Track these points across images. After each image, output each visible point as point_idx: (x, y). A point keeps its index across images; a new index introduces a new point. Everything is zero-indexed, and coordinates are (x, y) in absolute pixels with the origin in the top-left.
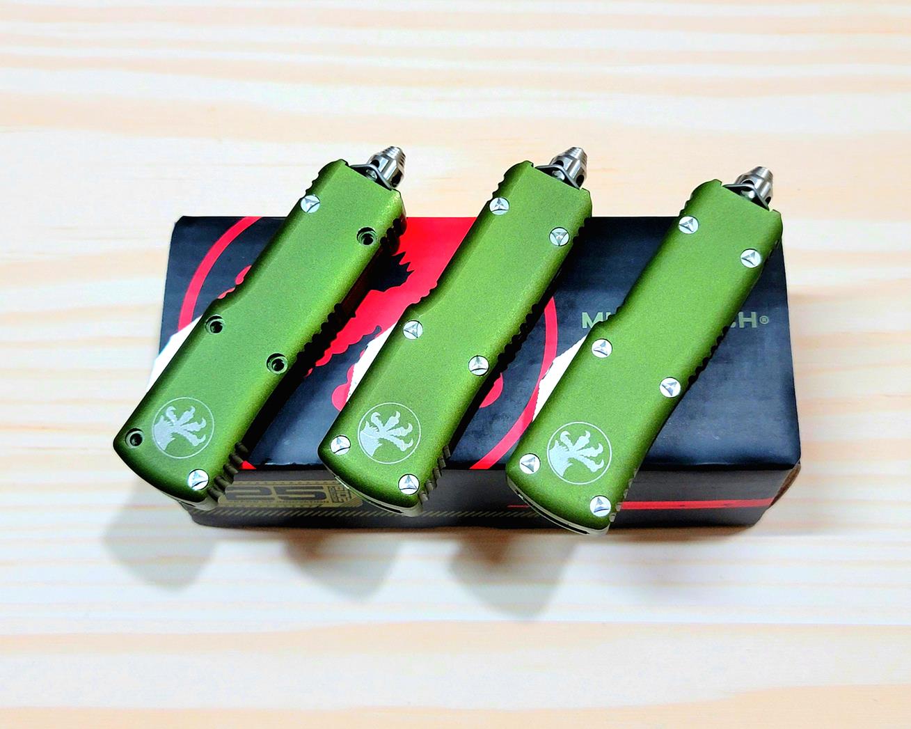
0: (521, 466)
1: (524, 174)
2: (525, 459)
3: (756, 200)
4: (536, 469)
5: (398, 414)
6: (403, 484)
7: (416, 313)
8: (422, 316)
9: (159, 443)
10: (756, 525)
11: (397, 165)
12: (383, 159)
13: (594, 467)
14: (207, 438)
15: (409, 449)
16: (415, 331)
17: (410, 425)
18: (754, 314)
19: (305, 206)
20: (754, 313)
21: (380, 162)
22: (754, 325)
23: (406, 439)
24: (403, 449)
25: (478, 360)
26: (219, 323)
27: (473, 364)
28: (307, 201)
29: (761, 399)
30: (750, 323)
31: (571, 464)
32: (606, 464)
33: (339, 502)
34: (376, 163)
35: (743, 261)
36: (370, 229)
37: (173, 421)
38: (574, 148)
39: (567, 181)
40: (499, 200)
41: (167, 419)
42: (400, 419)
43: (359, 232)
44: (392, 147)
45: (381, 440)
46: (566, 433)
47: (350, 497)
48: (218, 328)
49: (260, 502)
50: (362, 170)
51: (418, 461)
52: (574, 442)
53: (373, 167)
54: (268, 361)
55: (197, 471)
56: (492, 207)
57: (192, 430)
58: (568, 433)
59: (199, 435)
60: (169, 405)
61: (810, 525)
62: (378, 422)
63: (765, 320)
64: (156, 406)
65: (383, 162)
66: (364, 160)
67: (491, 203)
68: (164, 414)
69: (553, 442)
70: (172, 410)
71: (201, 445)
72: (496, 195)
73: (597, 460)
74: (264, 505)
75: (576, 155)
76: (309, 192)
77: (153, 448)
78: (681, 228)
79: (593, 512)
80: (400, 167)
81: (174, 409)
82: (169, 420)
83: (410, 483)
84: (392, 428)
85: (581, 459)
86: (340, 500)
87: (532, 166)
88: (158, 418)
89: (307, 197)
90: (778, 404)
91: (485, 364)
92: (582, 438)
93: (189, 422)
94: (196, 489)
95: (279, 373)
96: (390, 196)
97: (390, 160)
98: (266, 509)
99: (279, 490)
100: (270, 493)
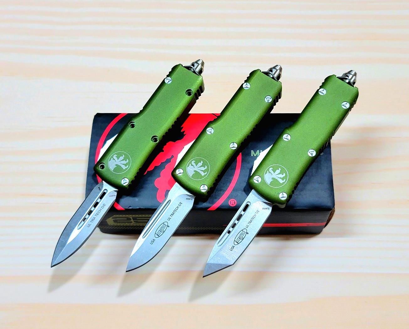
0: (254, 180)
1: (257, 74)
2: (256, 177)
3: (349, 83)
4: (260, 181)
5: (202, 162)
6: (202, 188)
7: (212, 125)
8: (214, 126)
9: (111, 168)
11: (201, 66)
12: (196, 64)
13: (281, 181)
14: (129, 166)
15: (205, 175)
16: (211, 131)
17: (206, 166)
19: (166, 81)
21: (195, 65)
23: (204, 171)
24: (203, 175)
25: (233, 144)
26: (133, 124)
27: (231, 145)
28: (167, 79)
31: (273, 180)
32: (286, 181)
34: (193, 65)
35: (343, 106)
36: (190, 90)
37: (116, 160)
38: (277, 65)
39: (273, 78)
40: (247, 84)
41: (114, 159)
42: (202, 164)
43: (187, 91)
44: (199, 60)
45: (195, 171)
46: (272, 168)
48: (133, 126)
50: (188, 68)
51: (208, 180)
52: (274, 172)
53: (192, 67)
54: (152, 139)
55: (125, 178)
56: (244, 86)
57: (123, 163)
58: (272, 169)
59: (126, 165)
60: (115, 154)
62: (194, 164)
64: (110, 154)
65: (196, 65)
66: (189, 64)
67: (244, 84)
68: (113, 158)
69: (266, 171)
70: (116, 156)
71: (126, 169)
72: (246, 81)
73: (283, 179)
74: (128, 224)
75: (278, 68)
76: (168, 76)
77: (109, 170)
78: (319, 93)
79: (280, 198)
80: (202, 67)
81: (117, 156)
82: (115, 160)
83: (204, 188)
84: (199, 167)
85: (277, 178)
87: (260, 71)
88: (111, 159)
89: (167, 78)
91: (236, 145)
92: (277, 170)
93: (122, 161)
94: (124, 185)
95: (156, 143)
96: (198, 77)
97: (199, 64)
99: (134, 219)
100: (131, 220)
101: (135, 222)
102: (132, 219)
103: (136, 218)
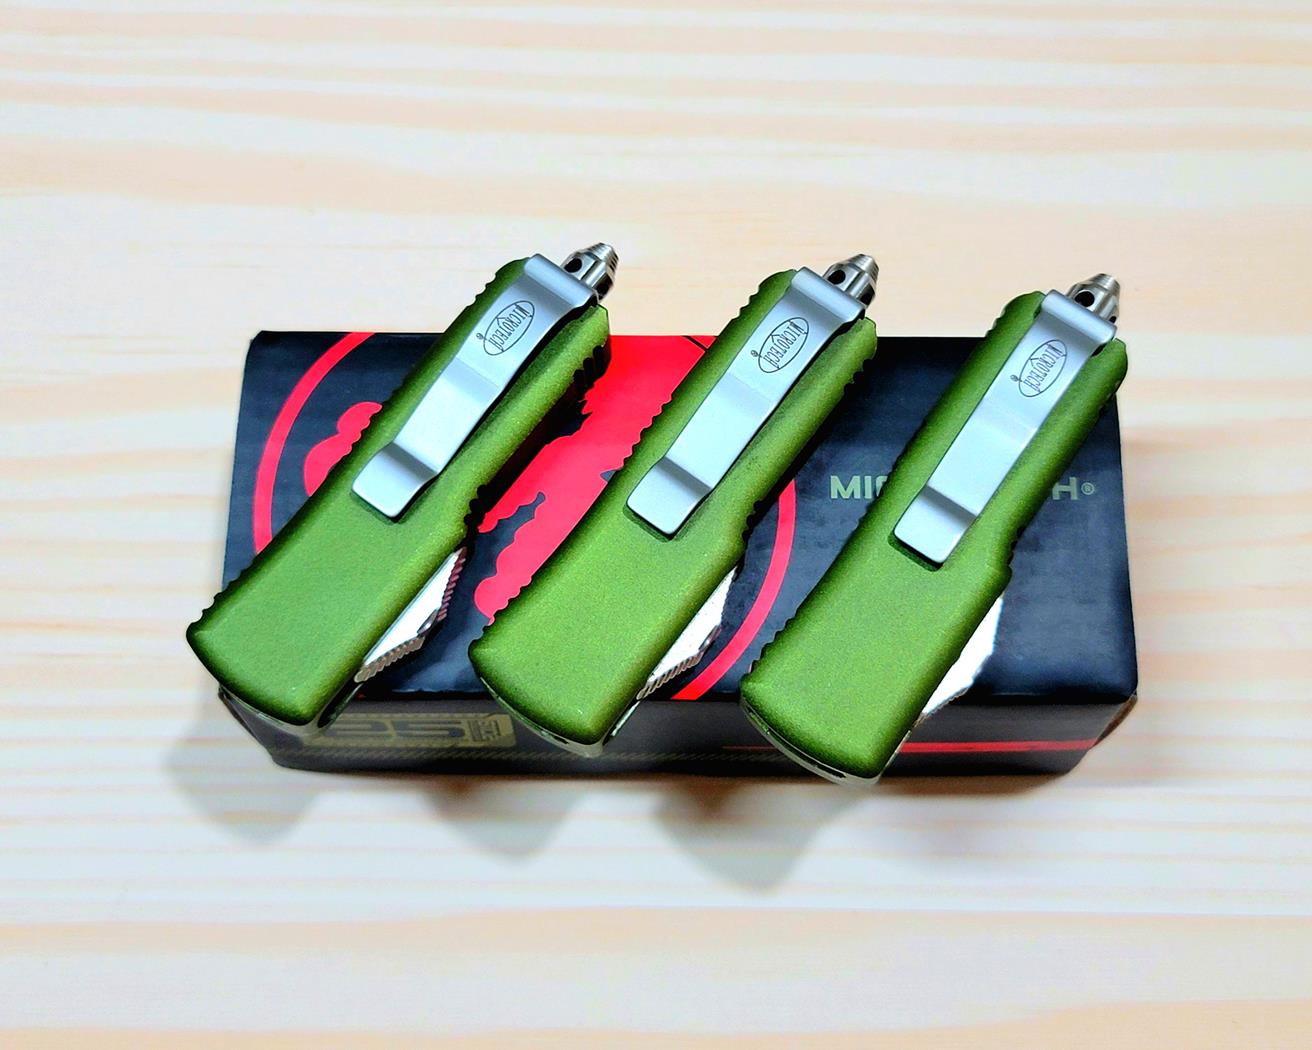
10: (1072, 772)
18: (1073, 480)
20: (1074, 478)
22: (1074, 497)
29: (1082, 602)
30: (1068, 494)
33: (483, 740)
47: (499, 734)
49: (371, 740)
61: (1148, 772)
63: (1089, 488)
74: (376, 743)
86: (484, 737)
90: (1106, 608)
98: (378, 750)
99: (397, 726)
100: (385, 729)
101: (401, 735)
102: (389, 726)
103: (408, 723)
